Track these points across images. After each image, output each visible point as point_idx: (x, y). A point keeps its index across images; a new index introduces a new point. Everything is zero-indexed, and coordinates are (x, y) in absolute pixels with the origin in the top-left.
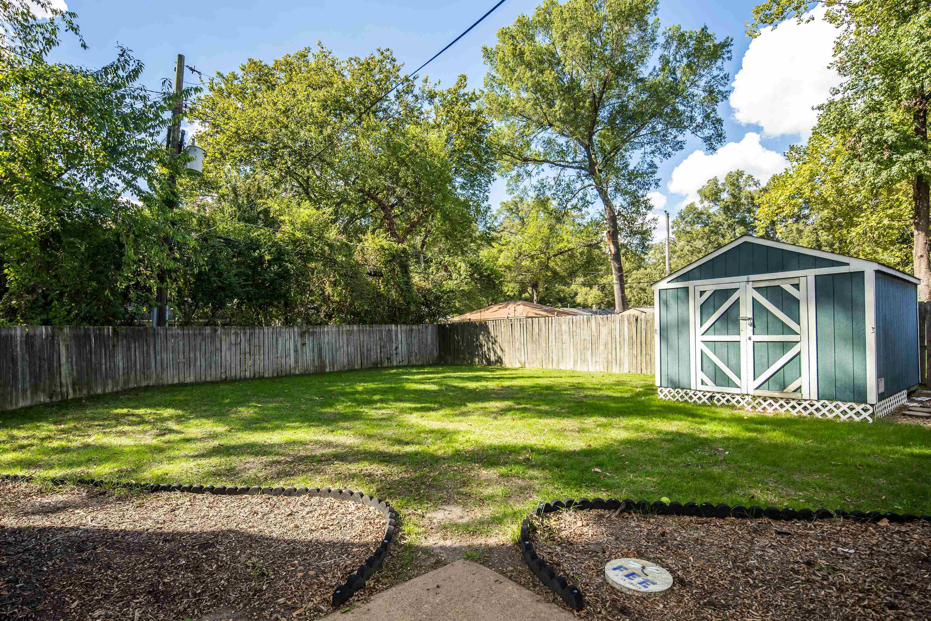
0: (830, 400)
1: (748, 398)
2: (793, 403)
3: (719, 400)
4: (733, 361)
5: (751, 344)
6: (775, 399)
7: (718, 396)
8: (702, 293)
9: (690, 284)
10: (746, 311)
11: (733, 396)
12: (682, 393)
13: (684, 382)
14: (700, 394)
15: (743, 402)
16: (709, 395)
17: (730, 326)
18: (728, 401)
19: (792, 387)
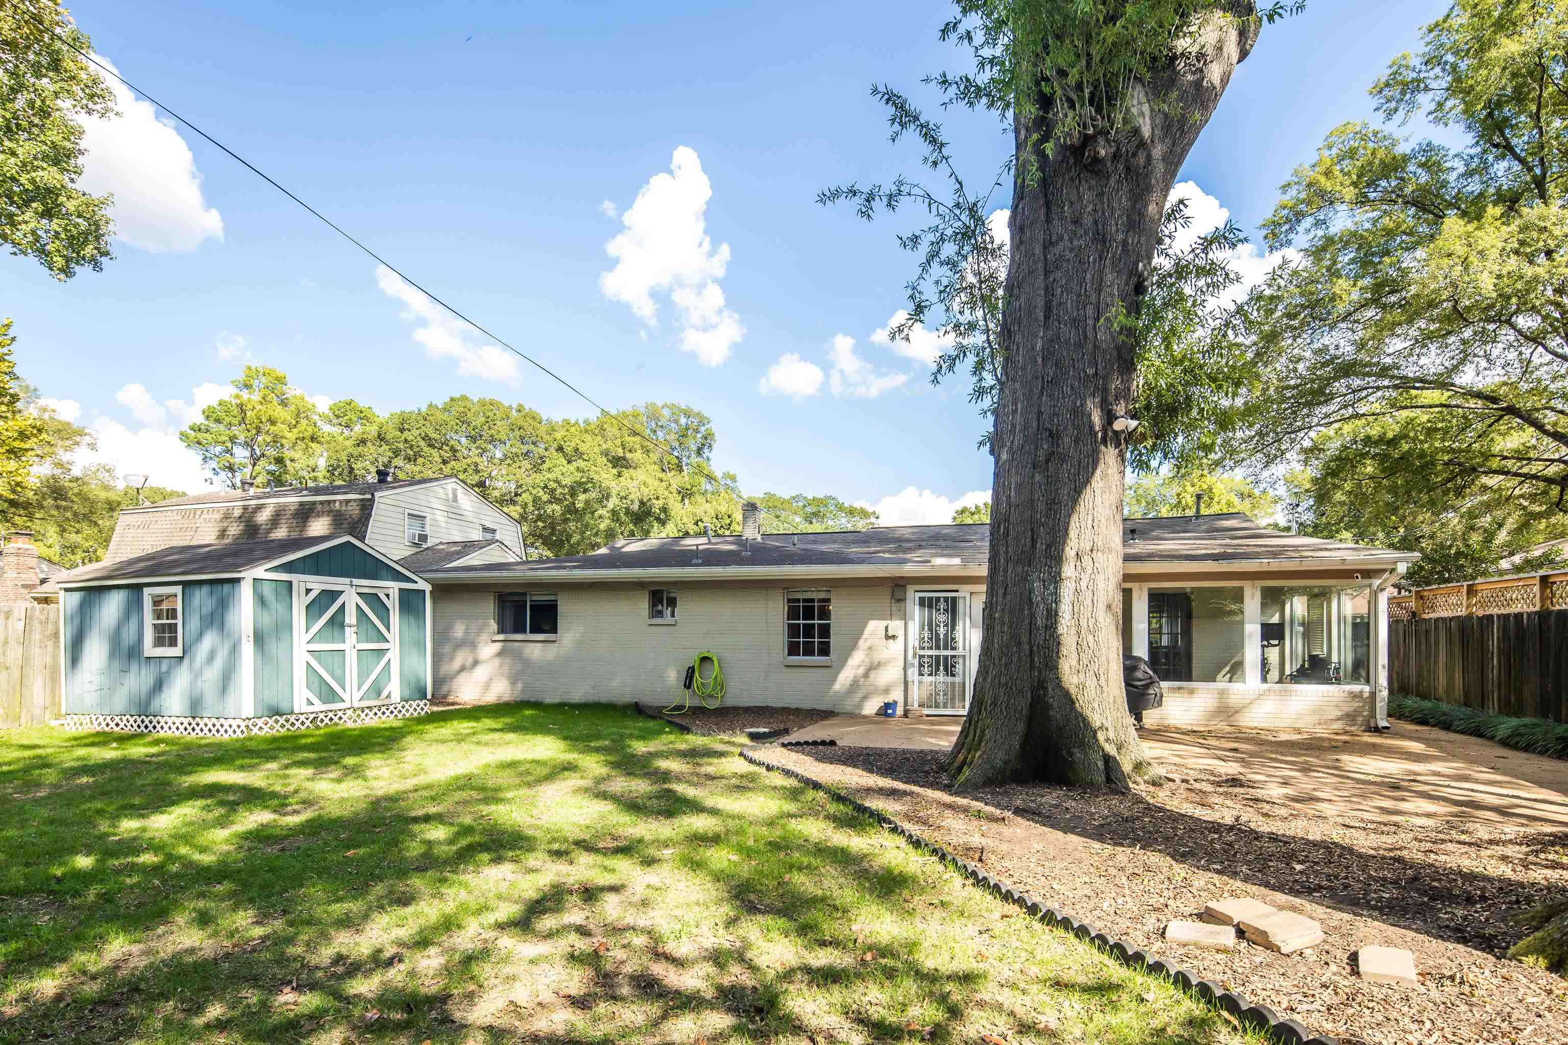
0: (407, 701)
1: (349, 712)
2: (383, 709)
3: (322, 721)
4: (338, 672)
5: (355, 652)
6: (370, 708)
7: (322, 716)
8: (308, 591)
9: (294, 578)
10: (351, 618)
11: (335, 712)
12: (282, 720)
13: (285, 706)
14: (302, 718)
15: (345, 718)
16: (312, 716)
17: (336, 634)
18: (331, 719)
19: (385, 694)
